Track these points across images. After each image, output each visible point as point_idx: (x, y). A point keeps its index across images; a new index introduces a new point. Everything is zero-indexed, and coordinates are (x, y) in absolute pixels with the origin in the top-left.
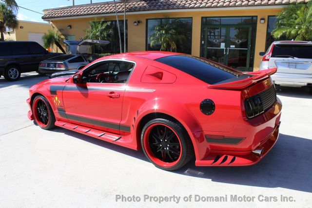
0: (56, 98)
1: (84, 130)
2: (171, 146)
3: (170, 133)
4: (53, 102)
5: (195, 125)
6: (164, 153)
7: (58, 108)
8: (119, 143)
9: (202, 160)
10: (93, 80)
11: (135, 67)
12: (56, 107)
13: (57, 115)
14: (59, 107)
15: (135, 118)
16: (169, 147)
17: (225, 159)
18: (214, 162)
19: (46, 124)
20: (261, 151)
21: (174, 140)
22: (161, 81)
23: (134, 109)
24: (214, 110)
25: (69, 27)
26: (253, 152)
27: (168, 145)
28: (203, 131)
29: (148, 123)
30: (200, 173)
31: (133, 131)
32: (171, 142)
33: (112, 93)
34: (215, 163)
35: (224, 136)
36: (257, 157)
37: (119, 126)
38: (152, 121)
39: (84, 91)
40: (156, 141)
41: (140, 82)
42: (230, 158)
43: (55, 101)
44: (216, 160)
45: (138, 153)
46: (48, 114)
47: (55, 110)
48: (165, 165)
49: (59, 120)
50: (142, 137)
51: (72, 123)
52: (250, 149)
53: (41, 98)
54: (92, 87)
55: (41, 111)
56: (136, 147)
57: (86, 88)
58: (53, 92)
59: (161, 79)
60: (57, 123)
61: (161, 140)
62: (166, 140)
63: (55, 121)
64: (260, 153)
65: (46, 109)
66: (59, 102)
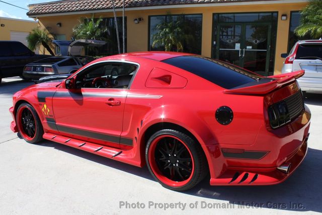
0: (45, 106)
1: (77, 144)
2: (181, 162)
3: (179, 146)
4: (40, 111)
5: (210, 137)
6: (172, 171)
7: (46, 118)
8: (120, 159)
9: (217, 178)
10: (89, 85)
11: (138, 70)
13: (46, 126)
14: (49, 117)
15: (138, 129)
16: (178, 163)
17: (245, 177)
19: (32, 137)
20: (287, 168)
21: (185, 155)
22: (170, 86)
23: (137, 119)
24: (232, 119)
25: (59, 25)
26: (279, 168)
27: (178, 161)
28: (218, 144)
29: (154, 135)
30: (215, 193)
31: (136, 145)
32: (181, 157)
33: (111, 99)
34: (233, 182)
35: (244, 150)
36: (283, 174)
37: (120, 138)
38: (158, 132)
39: (79, 98)
40: (164, 156)
41: (144, 87)
42: (251, 176)
43: (43, 110)
44: (235, 178)
45: (141, 171)
46: (34, 124)
47: (43, 120)
48: (174, 185)
49: (48, 132)
50: (147, 151)
51: (63, 136)
52: (274, 165)
53: (27, 106)
54: (87, 93)
55: (26, 121)
56: (140, 163)
57: (80, 94)
58: (42, 99)
59: (169, 82)
60: (46, 136)
61: (170, 155)
62: (175, 155)
63: (43, 133)
64: (286, 170)
65: (32, 119)
66: (49, 111)
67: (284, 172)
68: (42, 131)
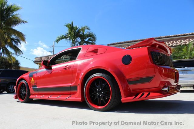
0: (32, 79)
1: (47, 97)
2: (104, 93)
9: (126, 97)
12: (32, 85)
13: (32, 91)
14: (34, 85)
17: (143, 94)
18: (134, 98)
19: (24, 99)
20: (167, 88)
24: (131, 60)
26: (162, 90)
27: (102, 93)
32: (104, 89)
35: (140, 77)
36: (165, 93)
37: (70, 88)
39: (50, 71)
41: (84, 57)
42: (146, 94)
43: (31, 81)
44: (136, 96)
47: (31, 87)
49: (33, 94)
50: (84, 90)
51: (41, 95)
52: (159, 87)
53: (24, 82)
55: (22, 91)
56: (81, 99)
58: (31, 76)
59: (96, 53)
60: (31, 97)
61: (98, 90)
62: (101, 89)
63: (30, 95)
64: (167, 90)
65: (25, 89)
66: (34, 81)
67: (166, 91)
68: (29, 94)
